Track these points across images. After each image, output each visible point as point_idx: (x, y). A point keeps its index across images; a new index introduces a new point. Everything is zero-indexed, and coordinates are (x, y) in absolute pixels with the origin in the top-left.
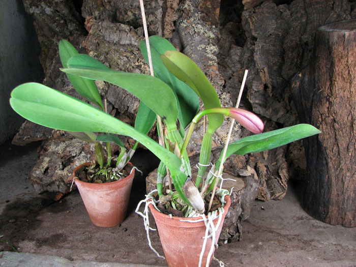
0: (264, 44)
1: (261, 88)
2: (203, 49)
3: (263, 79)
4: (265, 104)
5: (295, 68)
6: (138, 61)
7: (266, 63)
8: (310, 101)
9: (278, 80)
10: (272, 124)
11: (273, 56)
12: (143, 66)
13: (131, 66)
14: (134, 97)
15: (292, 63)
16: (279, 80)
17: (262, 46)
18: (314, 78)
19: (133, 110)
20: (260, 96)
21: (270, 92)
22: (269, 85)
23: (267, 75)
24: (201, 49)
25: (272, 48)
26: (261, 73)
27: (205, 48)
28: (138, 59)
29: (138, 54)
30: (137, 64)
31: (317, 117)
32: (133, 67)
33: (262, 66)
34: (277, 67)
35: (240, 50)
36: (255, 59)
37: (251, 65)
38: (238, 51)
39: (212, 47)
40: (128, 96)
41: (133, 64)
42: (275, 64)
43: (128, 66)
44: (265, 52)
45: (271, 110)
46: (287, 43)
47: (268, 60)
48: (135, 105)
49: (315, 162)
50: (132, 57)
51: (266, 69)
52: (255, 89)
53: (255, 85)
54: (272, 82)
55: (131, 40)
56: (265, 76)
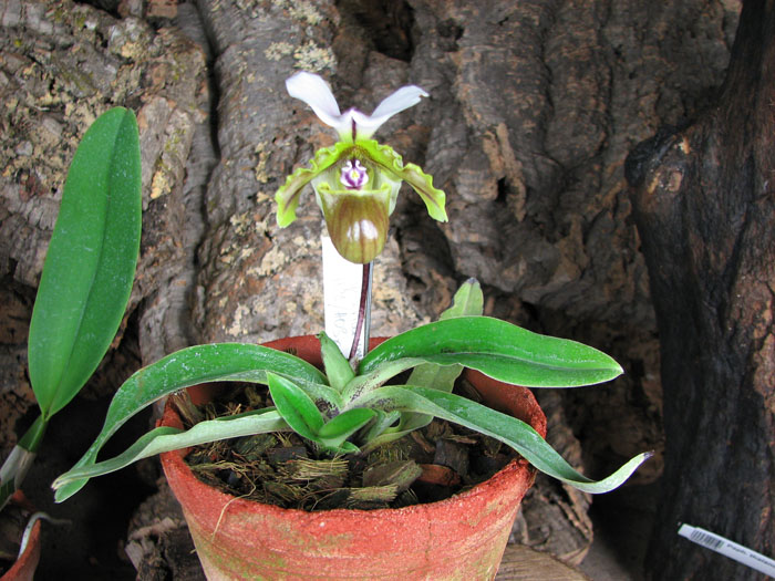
0: (488, 48)
1: (490, 192)
2: (285, 56)
3: (496, 163)
4: (497, 247)
5: (594, 127)
6: (51, 88)
7: (498, 109)
8: (729, 244)
9: (542, 168)
10: (512, 308)
11: (518, 88)
12: (70, 107)
13: (26, 106)
14: (38, 225)
15: (581, 112)
16: (546, 166)
17: (484, 55)
18: (751, 159)
19: (31, 273)
20: (482, 220)
21: (519, 205)
22: (518, 185)
23: (507, 148)
24: (278, 57)
25: (515, 62)
26: (486, 142)
27: (293, 54)
28: (53, 82)
29: (49, 62)
30: (48, 99)
31: (756, 307)
32: (33, 112)
33: (487, 120)
34: (534, 125)
35: (399, 71)
36: (461, 96)
37: (442, 118)
38: (392, 72)
39: (317, 53)
40: (14, 220)
41: (31, 100)
42: (527, 114)
43: (12, 105)
44: (495, 76)
45: (522, 266)
46: (557, 48)
47: (504, 98)
48: (41, 254)
49: (720, 460)
50: (28, 71)
51: (501, 130)
52: (467, 197)
53: (467, 182)
54: (525, 174)
55: (23, 13)
56: (500, 153)
